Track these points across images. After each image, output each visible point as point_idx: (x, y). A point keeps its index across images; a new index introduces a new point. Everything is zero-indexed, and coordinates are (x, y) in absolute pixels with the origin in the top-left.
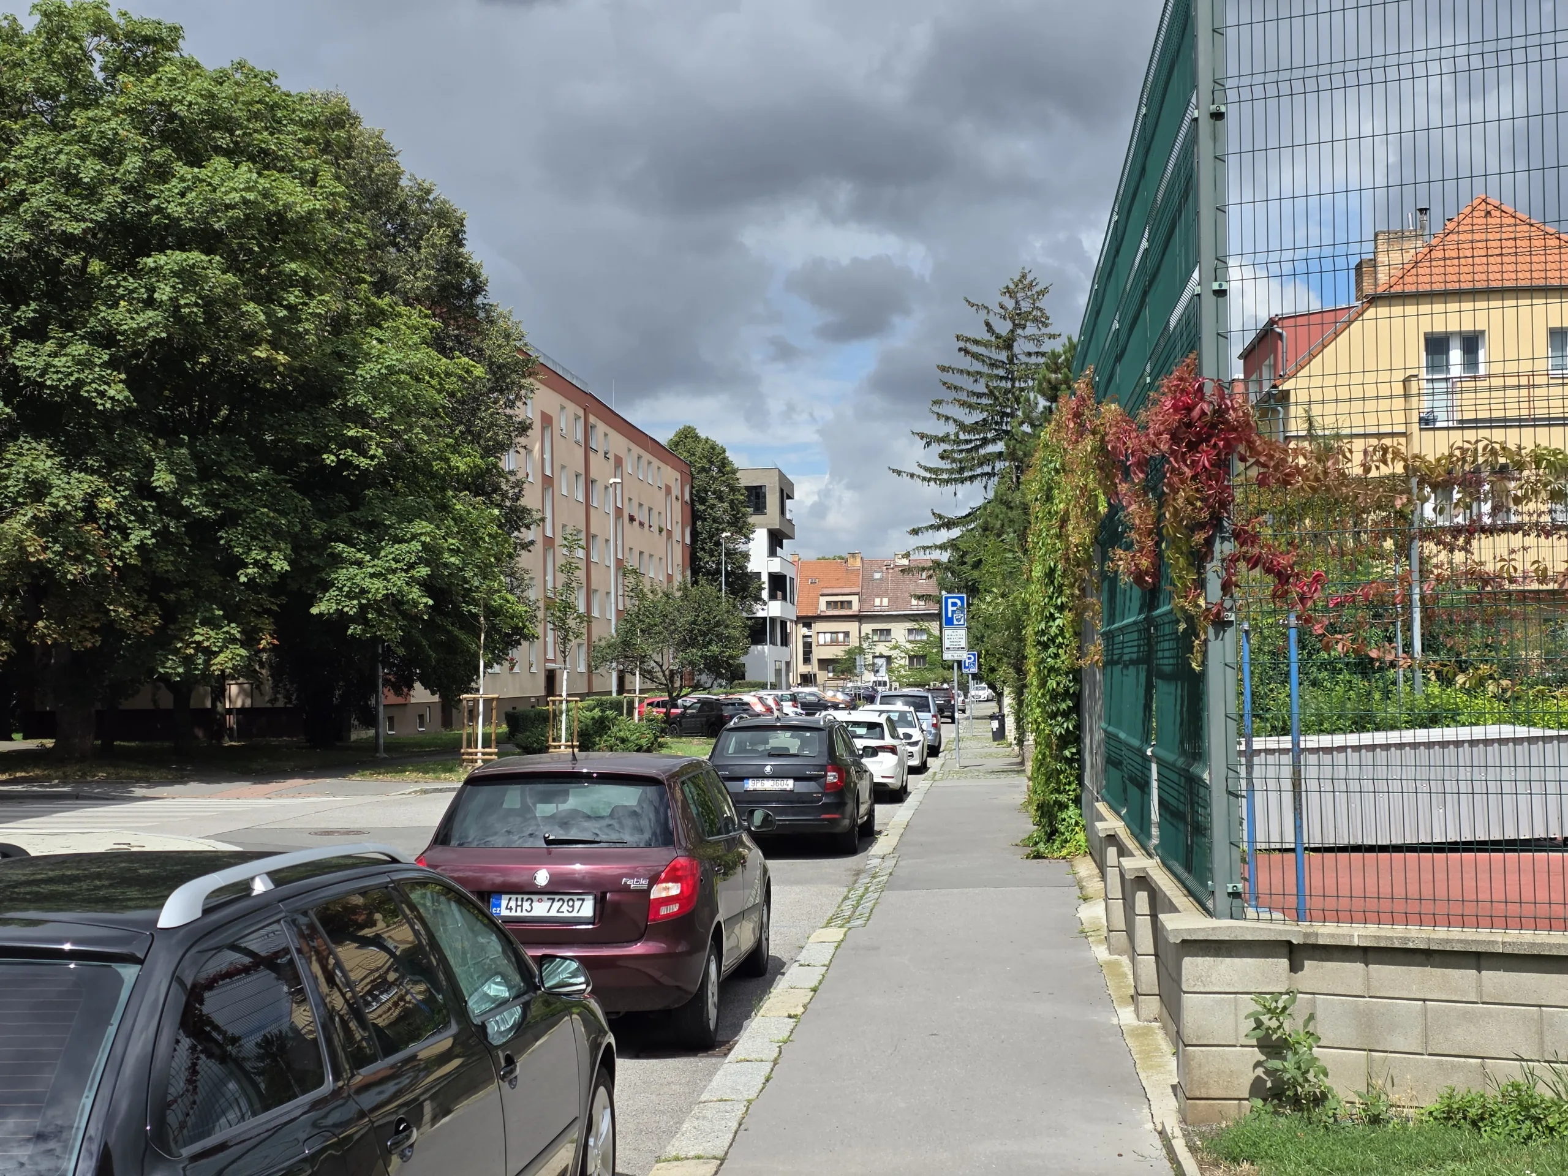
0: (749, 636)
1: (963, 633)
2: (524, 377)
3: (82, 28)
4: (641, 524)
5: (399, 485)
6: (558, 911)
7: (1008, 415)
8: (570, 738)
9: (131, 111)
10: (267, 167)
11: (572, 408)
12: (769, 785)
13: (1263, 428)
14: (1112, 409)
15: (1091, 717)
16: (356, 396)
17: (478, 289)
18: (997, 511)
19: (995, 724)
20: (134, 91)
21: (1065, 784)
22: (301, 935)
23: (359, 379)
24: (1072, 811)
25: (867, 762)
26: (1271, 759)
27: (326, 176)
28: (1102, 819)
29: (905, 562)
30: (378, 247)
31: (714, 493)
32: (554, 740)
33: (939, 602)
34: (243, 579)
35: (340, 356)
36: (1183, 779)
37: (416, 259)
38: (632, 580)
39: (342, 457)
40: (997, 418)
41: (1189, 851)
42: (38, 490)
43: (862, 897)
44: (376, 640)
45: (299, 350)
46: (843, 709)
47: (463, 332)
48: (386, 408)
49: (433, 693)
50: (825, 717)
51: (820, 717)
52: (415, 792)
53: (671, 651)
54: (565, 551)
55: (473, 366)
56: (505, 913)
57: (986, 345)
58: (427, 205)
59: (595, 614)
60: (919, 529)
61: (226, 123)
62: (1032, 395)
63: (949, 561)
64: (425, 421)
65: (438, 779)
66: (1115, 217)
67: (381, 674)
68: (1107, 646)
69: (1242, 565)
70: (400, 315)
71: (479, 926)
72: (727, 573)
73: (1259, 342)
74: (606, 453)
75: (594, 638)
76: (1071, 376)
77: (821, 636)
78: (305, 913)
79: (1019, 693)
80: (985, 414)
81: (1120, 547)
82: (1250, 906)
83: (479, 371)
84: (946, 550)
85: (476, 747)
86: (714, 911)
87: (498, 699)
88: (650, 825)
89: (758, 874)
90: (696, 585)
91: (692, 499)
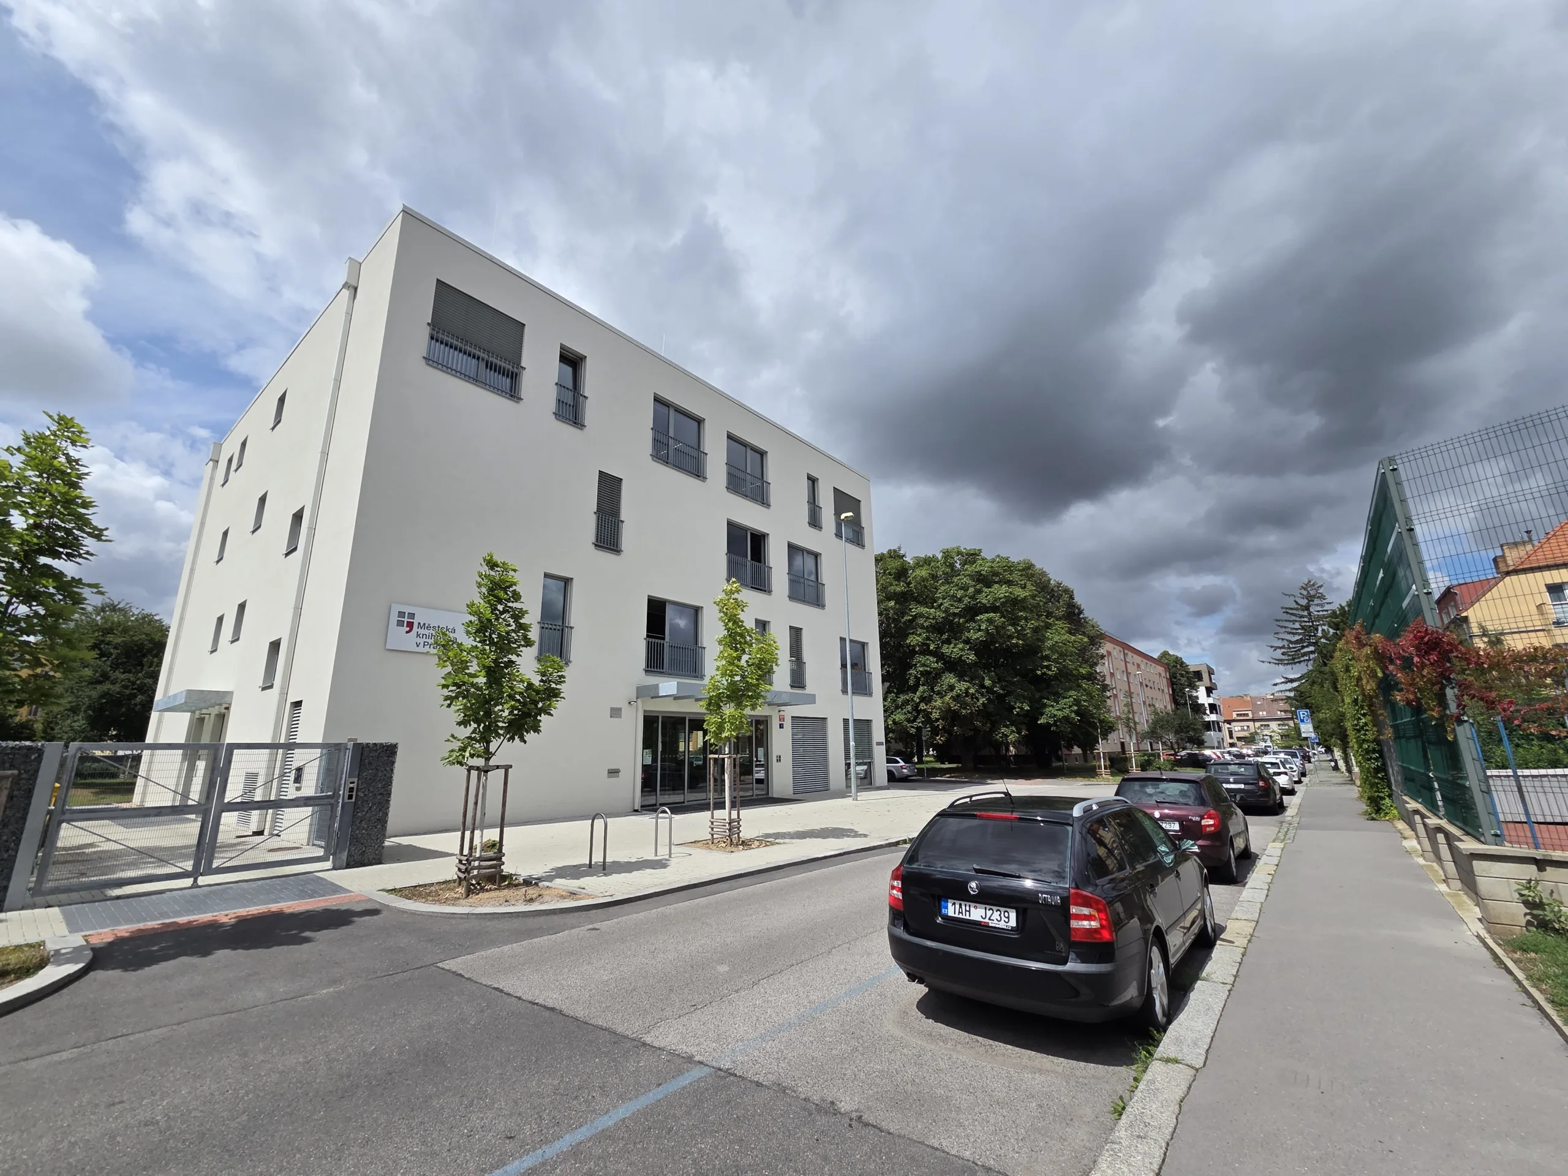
0: (1205, 728)
1: (1310, 725)
2: (1101, 639)
3: (954, 554)
4: (1151, 688)
5: (1063, 679)
7: (1313, 636)
8: (1137, 766)
9: (969, 575)
10: (1010, 585)
11: (1118, 648)
12: (1235, 786)
15: (1390, 760)
16: (1045, 652)
17: (1081, 612)
18: (1317, 675)
20: (970, 569)
21: (1381, 789)
23: (1046, 646)
24: (1387, 800)
25: (1276, 778)
26: (1500, 779)
27: (1029, 584)
28: (1408, 803)
29: (1272, 697)
30: (1046, 604)
31: (1180, 674)
32: (1131, 768)
33: (1294, 713)
34: (1015, 713)
35: (1038, 639)
36: (1454, 786)
37: (1059, 606)
38: (1150, 708)
39: (1043, 672)
40: (1308, 637)
41: (1465, 816)
42: (951, 688)
43: (1286, 832)
44: (1060, 732)
45: (1025, 639)
46: (1256, 757)
47: (1078, 627)
48: (1056, 655)
49: (1082, 750)
50: (1249, 760)
51: (1246, 760)
53: (1172, 735)
54: (1123, 699)
55: (1083, 638)
57: (1297, 609)
58: (1061, 588)
59: (1139, 721)
60: (1277, 683)
61: (997, 574)
63: (1294, 696)
64: (1069, 658)
65: (1089, 781)
67: (1063, 743)
68: (1395, 730)
69: (1466, 698)
70: (1056, 624)
72: (1190, 704)
74: (1133, 663)
75: (1139, 730)
76: (1346, 620)
77: (1236, 728)
80: (1301, 636)
81: (1395, 690)
82: (1506, 841)
83: (1086, 640)
84: (1292, 692)
85: (1101, 770)
86: (1229, 832)
87: (1108, 752)
88: (1196, 798)
89: (1242, 819)
90: (1178, 709)
91: (1170, 677)
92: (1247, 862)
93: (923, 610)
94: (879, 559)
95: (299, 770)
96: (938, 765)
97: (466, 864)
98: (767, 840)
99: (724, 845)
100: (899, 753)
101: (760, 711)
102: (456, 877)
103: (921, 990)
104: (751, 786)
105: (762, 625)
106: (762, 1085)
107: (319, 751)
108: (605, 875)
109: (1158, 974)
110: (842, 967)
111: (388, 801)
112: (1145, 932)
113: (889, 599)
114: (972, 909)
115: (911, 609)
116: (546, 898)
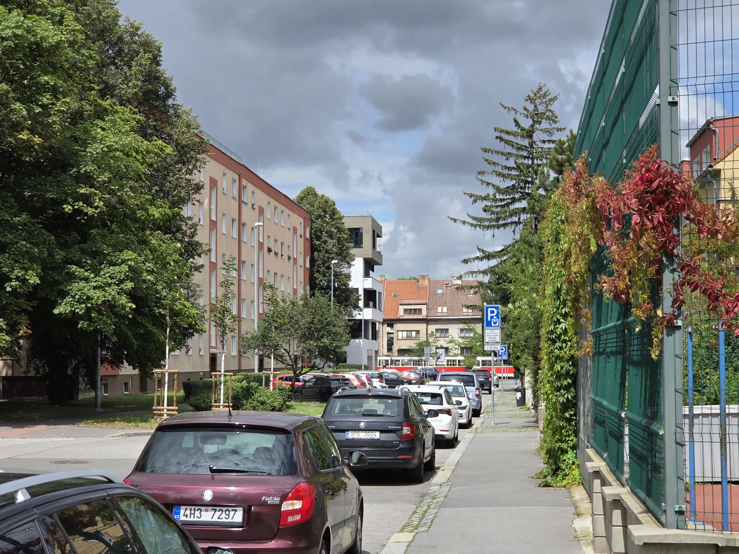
0: (350, 332)
1: (498, 332)
2: (199, 154)
4: (276, 254)
5: (114, 226)
6: (219, 518)
7: (529, 182)
8: (226, 401)
10: (29, 12)
11: (231, 175)
12: (362, 435)
13: (702, 194)
14: (599, 181)
15: (584, 390)
16: (86, 166)
17: (169, 94)
18: (522, 248)
19: (519, 395)
21: (566, 436)
22: (48, 530)
23: (89, 154)
24: (570, 455)
25: (431, 420)
26: (706, 420)
27: (70, 17)
28: (591, 460)
29: (459, 282)
30: (104, 66)
31: (326, 233)
32: (215, 402)
33: (482, 310)
34: (9, 289)
35: (76, 139)
36: (646, 434)
37: (128, 74)
38: (269, 292)
39: (76, 207)
40: (522, 185)
41: (649, 482)
43: (425, 512)
44: (97, 331)
45: (48, 135)
46: (414, 384)
47: (159, 123)
48: (106, 174)
49: (134, 369)
50: (402, 389)
51: (399, 389)
52: (122, 435)
53: (295, 342)
54: (224, 272)
55: (165, 147)
56: (183, 518)
57: (515, 135)
58: (137, 38)
59: (244, 315)
60: (469, 259)
62: (546, 169)
63: (489, 282)
64: (132, 183)
66: (603, 51)
67: (99, 354)
68: (596, 342)
69: (687, 289)
70: (117, 112)
71: (166, 527)
72: (335, 290)
73: (699, 137)
74: (253, 205)
75: (243, 332)
76: (572, 157)
77: (400, 333)
78: (51, 516)
79: (535, 373)
80: (514, 182)
81: (605, 274)
82: (690, 520)
83: (169, 150)
84: (487, 275)
85: (163, 406)
86: (325, 520)
87: (178, 373)
88: (281, 461)
90: (313, 296)
91: (311, 237)
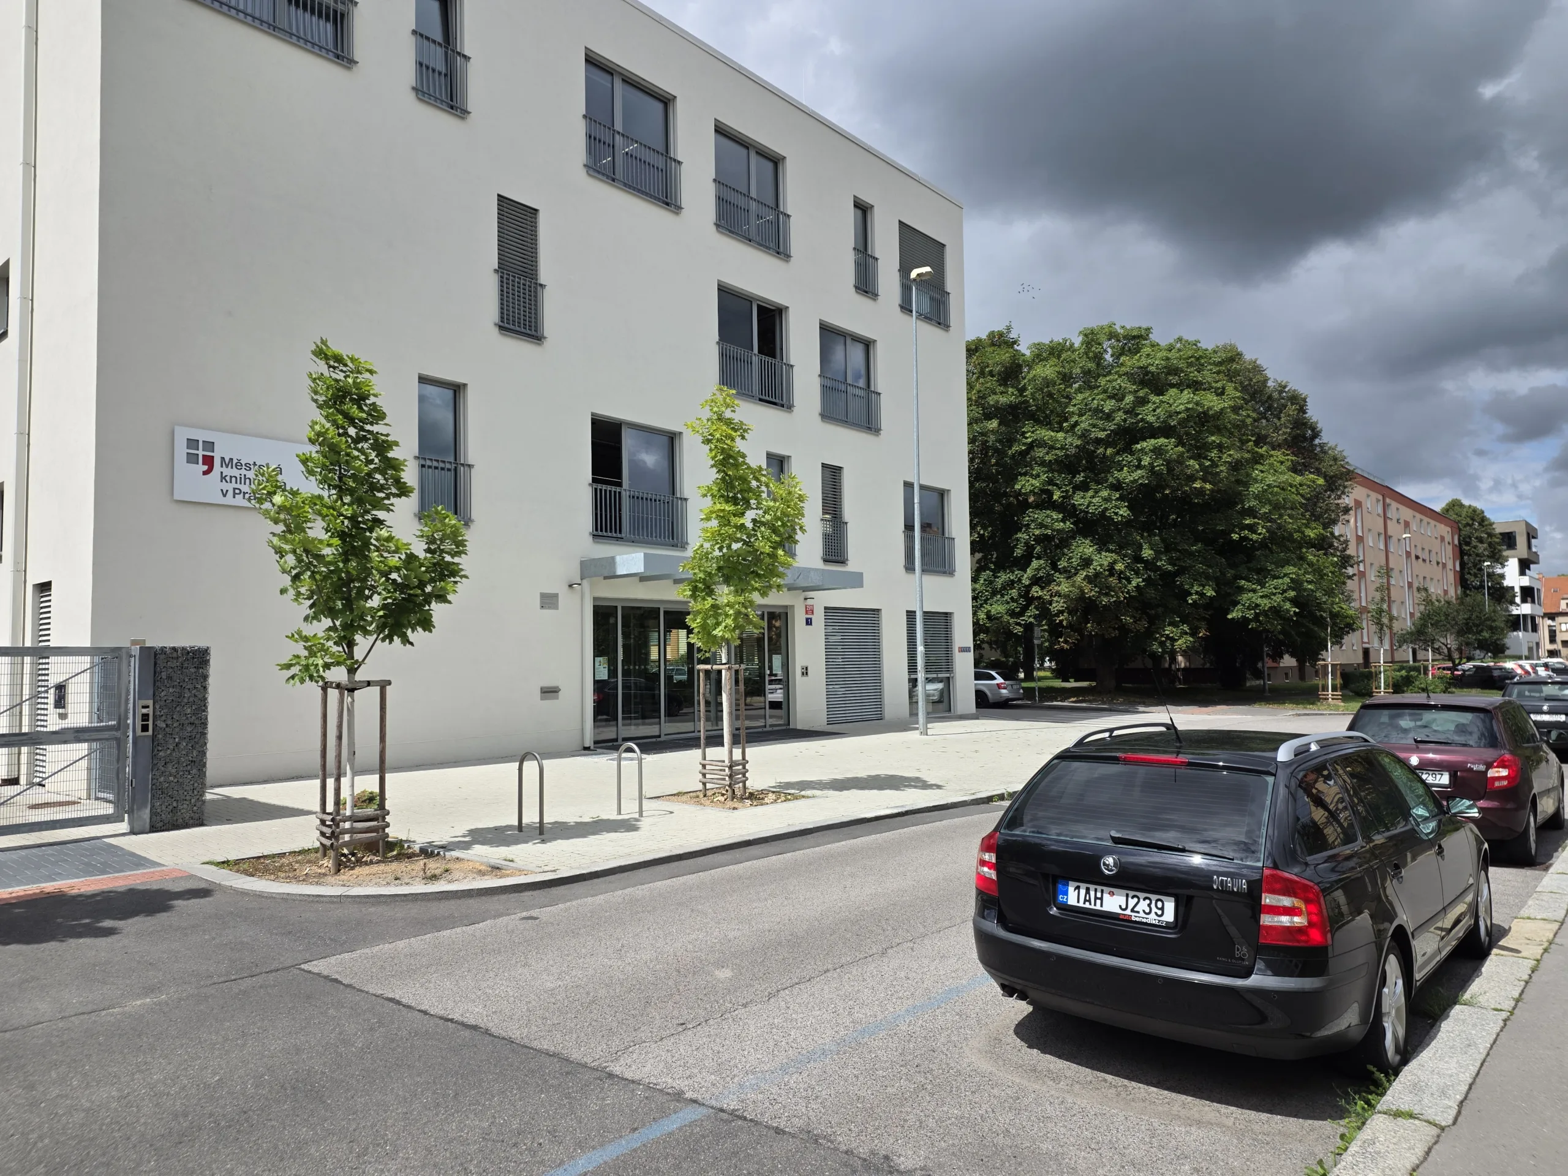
0: (1510, 626)
2: (1347, 481)
3: (1102, 338)
4: (1424, 560)
5: (1275, 547)
8: (1387, 686)
9: (1126, 374)
10: (1197, 390)
11: (1374, 496)
12: (1549, 718)
16: (1249, 502)
17: (1316, 434)
20: (1129, 364)
23: (1251, 493)
27: (1230, 389)
30: (1257, 421)
31: (1476, 538)
32: (1376, 688)
34: (1190, 601)
35: (1238, 482)
37: (1278, 424)
38: (1422, 594)
39: (1242, 535)
42: (1087, 562)
44: (1264, 631)
45: (1217, 481)
47: (1309, 461)
48: (1267, 507)
49: (1295, 660)
52: (1293, 715)
53: (1453, 636)
55: (1316, 479)
58: (1284, 394)
59: (1395, 615)
61: (1176, 371)
64: (1289, 512)
65: (1306, 708)
67: (1265, 651)
70: (1272, 456)
72: (1489, 588)
74: (1398, 520)
75: (1396, 629)
77: (1563, 625)
83: (1321, 481)
85: (1327, 692)
86: (1531, 788)
87: (1340, 664)
88: (1483, 734)
89: (1555, 769)
90: (1467, 595)
91: (1460, 543)
92: (1555, 834)
93: (1045, 434)
94: (973, 349)
95: (61, 688)
96: (1058, 684)
97: (331, 827)
98: (786, 792)
99: (722, 799)
100: (993, 665)
101: (775, 599)
102: (317, 844)
103: (1021, 1008)
104: (762, 712)
105: (779, 463)
106: (784, 1132)
107: (88, 659)
108: (543, 841)
109: (1394, 993)
110: (903, 974)
111: (204, 734)
112: (1379, 934)
113: (988, 417)
114: (1106, 896)
115: (1024, 433)
116: (456, 875)
